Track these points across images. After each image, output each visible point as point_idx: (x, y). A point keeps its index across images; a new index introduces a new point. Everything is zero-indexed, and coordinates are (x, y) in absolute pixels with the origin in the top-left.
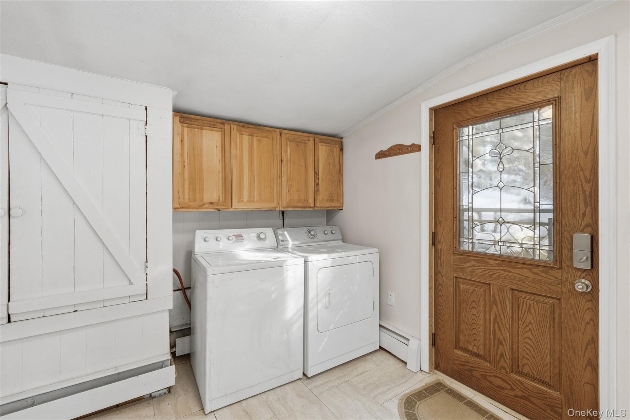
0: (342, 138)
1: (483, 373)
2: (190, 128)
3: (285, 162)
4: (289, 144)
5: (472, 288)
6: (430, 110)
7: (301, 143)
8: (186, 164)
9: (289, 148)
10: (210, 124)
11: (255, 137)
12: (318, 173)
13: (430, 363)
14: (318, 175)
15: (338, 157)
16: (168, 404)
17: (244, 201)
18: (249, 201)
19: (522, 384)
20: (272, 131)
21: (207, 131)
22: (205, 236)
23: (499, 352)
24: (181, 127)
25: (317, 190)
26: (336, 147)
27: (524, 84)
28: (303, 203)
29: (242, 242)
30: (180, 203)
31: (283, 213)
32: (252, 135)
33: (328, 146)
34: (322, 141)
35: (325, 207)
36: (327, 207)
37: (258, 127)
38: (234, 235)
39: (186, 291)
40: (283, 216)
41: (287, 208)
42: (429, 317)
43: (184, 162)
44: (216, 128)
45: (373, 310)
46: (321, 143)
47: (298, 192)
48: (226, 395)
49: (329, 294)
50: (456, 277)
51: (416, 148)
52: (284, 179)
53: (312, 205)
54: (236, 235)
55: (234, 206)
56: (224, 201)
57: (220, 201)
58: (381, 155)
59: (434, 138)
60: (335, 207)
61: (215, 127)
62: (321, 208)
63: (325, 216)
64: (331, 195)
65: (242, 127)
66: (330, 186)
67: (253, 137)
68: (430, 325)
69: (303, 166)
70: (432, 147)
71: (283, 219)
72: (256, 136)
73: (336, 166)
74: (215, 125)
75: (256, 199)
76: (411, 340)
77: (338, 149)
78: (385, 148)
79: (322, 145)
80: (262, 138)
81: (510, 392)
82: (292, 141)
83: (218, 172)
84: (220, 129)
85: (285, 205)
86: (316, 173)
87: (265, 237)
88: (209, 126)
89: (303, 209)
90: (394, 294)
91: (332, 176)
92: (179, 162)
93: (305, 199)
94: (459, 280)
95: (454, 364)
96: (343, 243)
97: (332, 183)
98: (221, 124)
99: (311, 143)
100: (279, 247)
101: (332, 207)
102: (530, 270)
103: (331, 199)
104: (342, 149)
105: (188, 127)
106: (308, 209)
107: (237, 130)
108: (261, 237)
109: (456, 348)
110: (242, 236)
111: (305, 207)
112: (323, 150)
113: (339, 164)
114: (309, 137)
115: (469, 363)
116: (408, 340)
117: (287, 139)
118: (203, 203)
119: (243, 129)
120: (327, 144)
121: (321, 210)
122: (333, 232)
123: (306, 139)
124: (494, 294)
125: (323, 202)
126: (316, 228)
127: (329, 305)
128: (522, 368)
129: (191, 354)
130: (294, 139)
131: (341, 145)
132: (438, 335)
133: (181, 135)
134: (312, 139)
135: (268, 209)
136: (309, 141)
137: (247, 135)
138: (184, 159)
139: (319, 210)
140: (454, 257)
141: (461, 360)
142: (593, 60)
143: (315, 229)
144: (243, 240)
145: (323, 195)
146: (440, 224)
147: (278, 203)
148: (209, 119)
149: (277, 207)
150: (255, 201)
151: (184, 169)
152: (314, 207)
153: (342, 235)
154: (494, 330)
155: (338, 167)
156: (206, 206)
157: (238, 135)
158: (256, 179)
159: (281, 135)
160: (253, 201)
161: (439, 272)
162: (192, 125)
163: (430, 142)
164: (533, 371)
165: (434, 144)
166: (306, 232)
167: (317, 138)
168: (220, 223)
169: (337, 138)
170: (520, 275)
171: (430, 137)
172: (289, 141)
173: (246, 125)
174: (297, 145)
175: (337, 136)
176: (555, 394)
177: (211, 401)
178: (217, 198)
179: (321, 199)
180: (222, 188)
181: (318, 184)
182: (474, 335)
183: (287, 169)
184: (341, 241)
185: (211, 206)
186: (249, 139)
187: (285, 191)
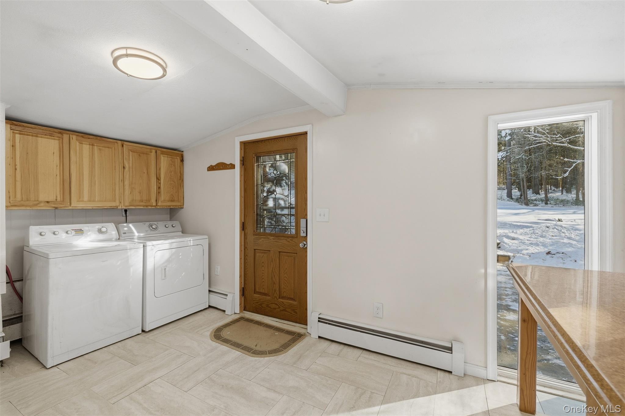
0: (183, 151)
1: (267, 304)
2: (23, 135)
3: (127, 169)
4: (131, 154)
5: (262, 255)
6: (240, 143)
7: (143, 153)
8: (18, 167)
9: (131, 157)
10: (47, 133)
11: (95, 147)
12: (159, 179)
13: (240, 307)
14: (160, 180)
15: (179, 166)
16: (4, 372)
17: (84, 201)
18: (90, 201)
19: (283, 303)
20: (114, 142)
21: (42, 138)
22: (41, 230)
23: (274, 289)
24: (12, 133)
25: (159, 192)
26: (177, 159)
27: (284, 138)
28: (145, 202)
29: (83, 235)
30: (11, 202)
31: (126, 211)
32: (93, 145)
33: (169, 157)
34: (163, 153)
35: (166, 206)
36: (169, 206)
37: (99, 138)
38: (73, 230)
39: (14, 283)
40: (126, 213)
41: (129, 207)
42: (240, 277)
43: (16, 165)
44: (53, 136)
45: (204, 279)
46: (163, 155)
47: (140, 193)
48: (68, 352)
49: (165, 269)
50: (255, 250)
51: (232, 166)
52: (127, 183)
53: (154, 204)
54: (75, 230)
55: (73, 205)
56: (62, 200)
57: (57, 201)
58: (211, 168)
59: (243, 161)
60: (176, 206)
61: (51, 136)
62: (163, 207)
63: (169, 213)
64: (172, 196)
65: (82, 138)
66: (172, 189)
67: (94, 146)
68: (241, 283)
69: (145, 173)
70: (242, 167)
71: (126, 216)
72: (97, 146)
73: (177, 173)
74: (52, 134)
75: (97, 199)
76: (229, 295)
77: (179, 161)
78: (214, 164)
79: (164, 157)
80: (104, 148)
81: (278, 310)
82: (134, 152)
83: (56, 175)
84: (58, 138)
85: (127, 204)
86: (158, 179)
87: (107, 230)
88: (45, 134)
89: (145, 207)
90: (219, 267)
91: (173, 181)
92: (10, 165)
93: (148, 199)
94: (256, 251)
95: (254, 303)
96: (182, 234)
97: (173, 187)
98: (58, 133)
99: (153, 154)
100: (121, 238)
101: (173, 206)
102: (286, 240)
103: (172, 199)
104: (182, 160)
105: (20, 134)
106: (150, 207)
107: (76, 139)
108: (102, 231)
109: (255, 293)
110: (83, 230)
111: (147, 206)
112: (164, 161)
113: (180, 172)
114: (151, 149)
115: (260, 300)
116: (227, 295)
117: (129, 149)
118: (38, 202)
119: (82, 139)
120: (168, 156)
121: (163, 208)
122: (174, 226)
123: (149, 150)
124: (272, 256)
125: (164, 201)
126: (158, 223)
127: (165, 277)
128: (283, 294)
129: (23, 339)
130: (136, 150)
131: (181, 157)
132: (245, 288)
133: (11, 141)
134: (154, 151)
135: (109, 207)
136: (151, 152)
137: (88, 145)
138: (16, 163)
139: (160, 208)
140: (254, 237)
141: (257, 299)
142: (306, 133)
143: (156, 224)
144: (83, 233)
145: (164, 196)
146: (247, 216)
147: (120, 203)
148: (44, 128)
149: (119, 206)
150: (96, 201)
151: (15, 172)
152: (156, 206)
153: (182, 228)
154: (272, 277)
155: (179, 175)
156: (42, 204)
157: (78, 143)
158: (97, 182)
159: (123, 146)
160: (94, 201)
161: (246, 248)
162: (25, 133)
163: (240, 163)
164: (287, 294)
165: (243, 165)
166: (147, 226)
167: (159, 150)
168: (55, 220)
169: (178, 151)
170: (283, 243)
171: (241, 160)
172: (132, 152)
173: (87, 136)
174: (139, 155)
175: (178, 150)
176: (295, 303)
177: (53, 357)
178: (55, 198)
179: (162, 200)
180: (60, 189)
181: (159, 188)
182: (263, 282)
183: (129, 174)
184: (181, 232)
185: (47, 204)
186: (89, 148)
187: (127, 192)
